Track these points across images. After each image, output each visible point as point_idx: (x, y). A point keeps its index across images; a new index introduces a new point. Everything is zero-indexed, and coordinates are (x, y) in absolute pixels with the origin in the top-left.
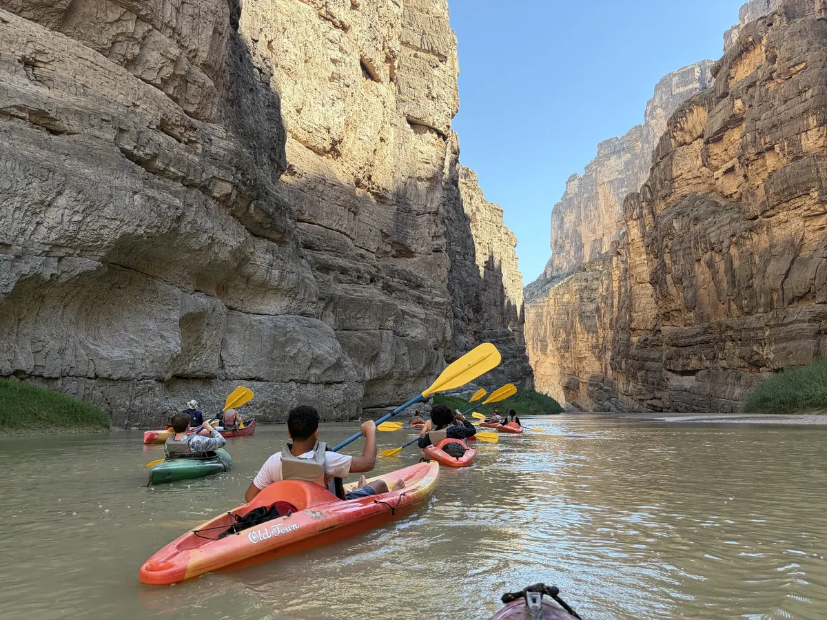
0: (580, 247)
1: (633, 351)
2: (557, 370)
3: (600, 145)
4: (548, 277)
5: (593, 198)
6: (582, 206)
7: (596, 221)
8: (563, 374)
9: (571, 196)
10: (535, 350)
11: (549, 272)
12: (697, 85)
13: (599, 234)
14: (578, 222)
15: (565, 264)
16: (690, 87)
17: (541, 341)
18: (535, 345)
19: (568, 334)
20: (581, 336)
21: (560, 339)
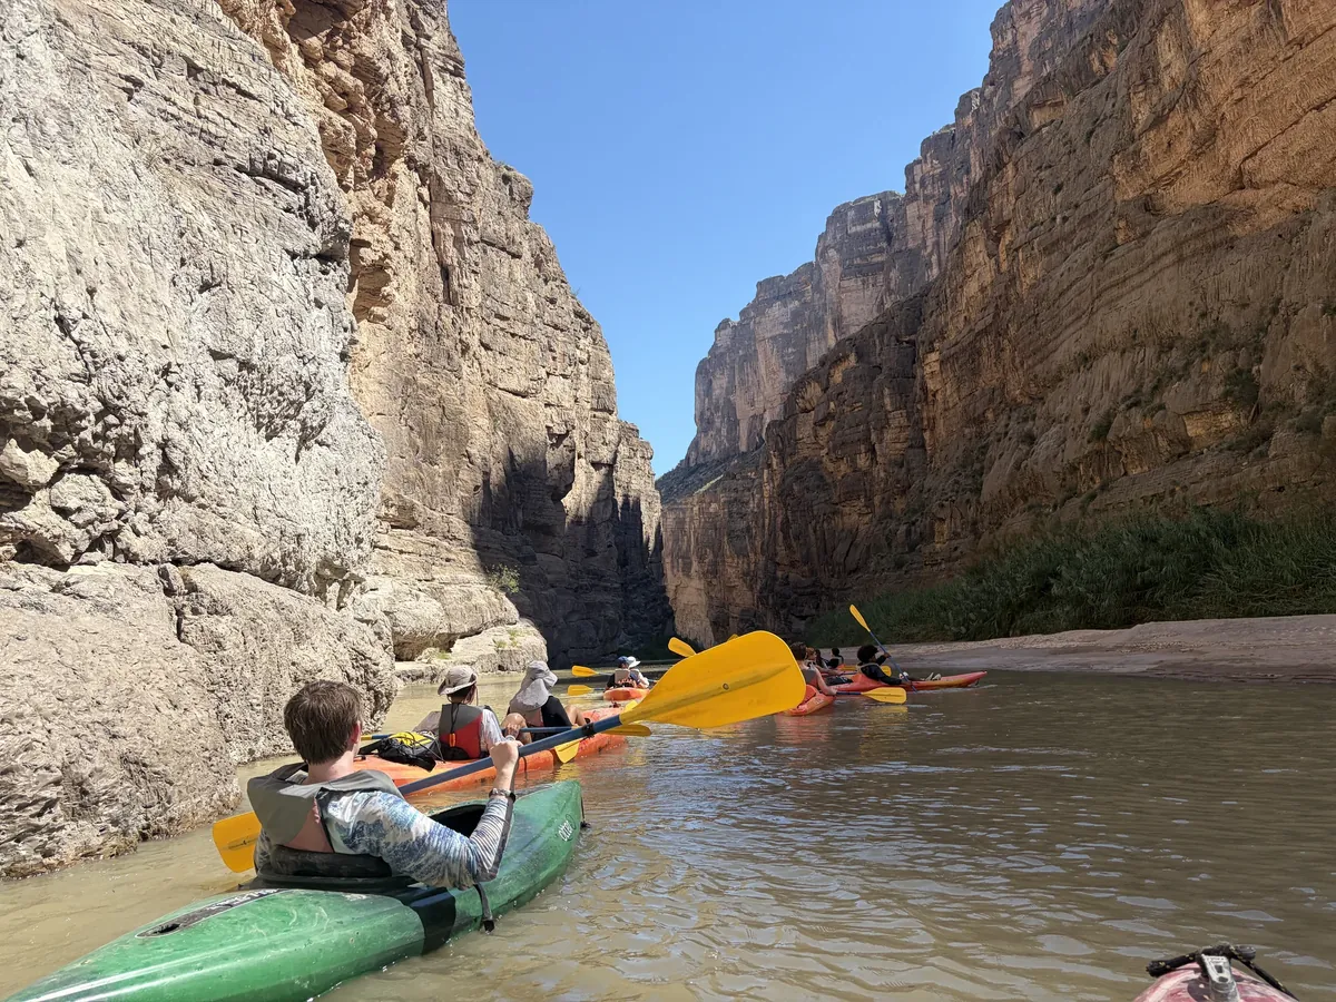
0: (734, 424)
1: (777, 588)
2: (704, 599)
3: (759, 284)
4: (692, 465)
5: (750, 357)
6: (736, 366)
7: (754, 389)
8: (711, 606)
9: (722, 350)
10: (675, 571)
11: (693, 457)
12: (877, 224)
13: (759, 406)
14: (730, 390)
15: (714, 447)
16: (869, 225)
17: (683, 558)
18: (676, 564)
19: (716, 556)
20: (730, 560)
21: (707, 561)
